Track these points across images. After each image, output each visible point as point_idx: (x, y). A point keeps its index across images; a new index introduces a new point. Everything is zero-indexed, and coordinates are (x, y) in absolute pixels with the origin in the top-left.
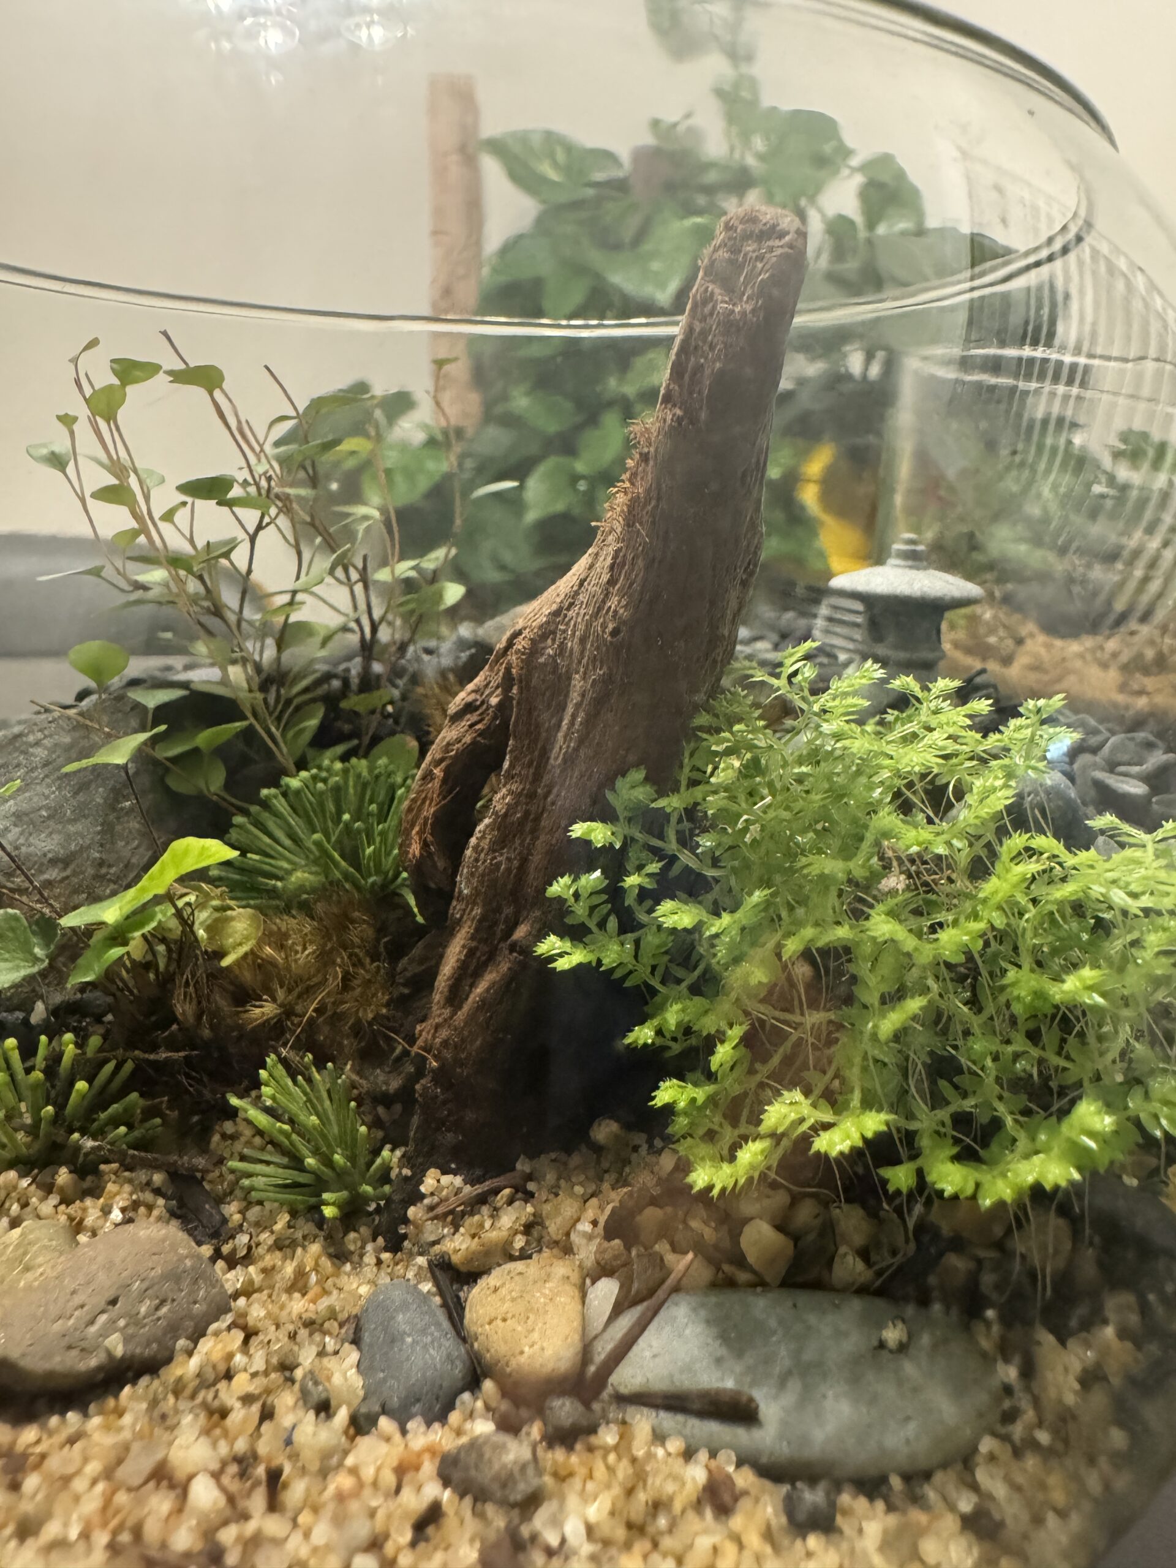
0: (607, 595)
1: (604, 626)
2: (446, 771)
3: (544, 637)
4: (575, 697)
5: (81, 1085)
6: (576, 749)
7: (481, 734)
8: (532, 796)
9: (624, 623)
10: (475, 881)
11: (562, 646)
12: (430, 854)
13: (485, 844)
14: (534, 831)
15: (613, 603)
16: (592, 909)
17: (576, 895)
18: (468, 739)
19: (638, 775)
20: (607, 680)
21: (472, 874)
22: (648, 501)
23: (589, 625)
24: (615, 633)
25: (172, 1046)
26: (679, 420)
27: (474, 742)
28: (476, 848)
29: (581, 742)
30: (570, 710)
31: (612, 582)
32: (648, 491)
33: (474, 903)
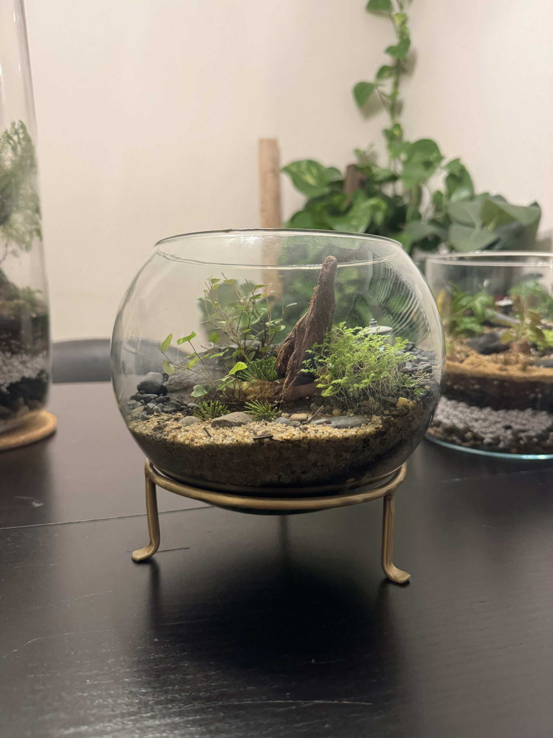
0: (311, 314)
1: (310, 319)
2: (285, 350)
3: (301, 323)
4: (306, 332)
5: (221, 406)
6: (307, 340)
7: (291, 343)
8: (300, 350)
9: (313, 318)
10: (290, 367)
11: (304, 324)
12: (281, 366)
13: (292, 360)
14: (300, 356)
15: (311, 316)
16: (309, 365)
17: (307, 363)
18: (288, 344)
19: (316, 343)
20: (311, 327)
21: (289, 366)
22: (316, 299)
23: (308, 320)
24: (312, 320)
25: (235, 402)
26: (320, 287)
27: (289, 344)
28: (290, 361)
29: (307, 339)
30: (306, 334)
31: (311, 312)
32: (316, 297)
33: (290, 370)
